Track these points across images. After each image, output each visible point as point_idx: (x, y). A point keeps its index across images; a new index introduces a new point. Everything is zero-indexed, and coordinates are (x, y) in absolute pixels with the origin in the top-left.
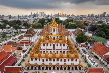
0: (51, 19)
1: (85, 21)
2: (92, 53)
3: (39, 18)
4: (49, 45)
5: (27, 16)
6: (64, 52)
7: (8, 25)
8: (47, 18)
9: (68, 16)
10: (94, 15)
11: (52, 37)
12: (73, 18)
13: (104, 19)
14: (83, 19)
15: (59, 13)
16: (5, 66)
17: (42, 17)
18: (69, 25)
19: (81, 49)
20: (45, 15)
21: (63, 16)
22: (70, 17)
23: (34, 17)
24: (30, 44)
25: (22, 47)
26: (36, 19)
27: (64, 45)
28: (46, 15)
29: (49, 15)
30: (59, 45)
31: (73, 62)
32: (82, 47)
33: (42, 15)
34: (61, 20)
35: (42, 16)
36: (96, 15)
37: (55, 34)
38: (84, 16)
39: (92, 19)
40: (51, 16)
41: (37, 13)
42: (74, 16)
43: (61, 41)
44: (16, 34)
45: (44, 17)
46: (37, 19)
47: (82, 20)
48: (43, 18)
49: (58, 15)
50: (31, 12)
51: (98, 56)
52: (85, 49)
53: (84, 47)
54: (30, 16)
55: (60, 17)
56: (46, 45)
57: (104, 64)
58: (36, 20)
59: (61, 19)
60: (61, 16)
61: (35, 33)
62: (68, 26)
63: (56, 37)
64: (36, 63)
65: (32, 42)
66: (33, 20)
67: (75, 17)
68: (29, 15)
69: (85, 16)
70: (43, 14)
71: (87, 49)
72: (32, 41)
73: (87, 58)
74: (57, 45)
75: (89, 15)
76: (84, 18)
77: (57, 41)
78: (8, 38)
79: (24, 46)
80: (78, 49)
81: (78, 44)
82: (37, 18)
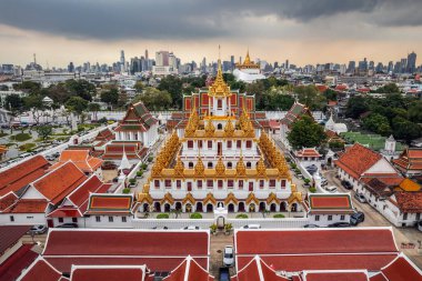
0: (205, 77)
1: (334, 87)
2: (337, 177)
3: (154, 73)
4: (205, 144)
5: (105, 66)
6: (249, 165)
7: (47, 99)
8: (186, 76)
9: (268, 68)
10: (372, 63)
11: (215, 124)
12: (289, 75)
13: (405, 79)
14: (328, 77)
15: (232, 57)
16: (91, 194)
17: (167, 72)
18: (269, 97)
19: (303, 165)
20: (178, 62)
21: (250, 65)
22: (277, 70)
23: (133, 72)
24: (140, 154)
25: (116, 162)
26: (143, 79)
27: (249, 145)
28: (182, 63)
29: (193, 65)
30: (234, 144)
31: (273, 191)
32: (306, 159)
33: (166, 63)
34: (241, 82)
35: (167, 68)
36: (380, 64)
37: (222, 113)
38: (331, 68)
39: (359, 79)
40: (204, 67)
41: (144, 55)
42: (293, 67)
43: (238, 133)
44: (83, 129)
45: (176, 71)
46: (148, 79)
47: (324, 82)
48: (170, 77)
49: (232, 65)
50: (123, 52)
51: (351, 180)
52: (318, 164)
53: (313, 159)
54: (117, 67)
55: (236, 72)
56: (195, 144)
57: (362, 197)
58: (144, 83)
59: (243, 76)
60: (240, 67)
61: (154, 121)
62: (267, 103)
63: (224, 124)
64: (170, 195)
65: (145, 149)
66: (134, 83)
67: (298, 70)
68: (114, 65)
69: (338, 66)
70: (171, 61)
71: (322, 166)
72: (146, 145)
73: (318, 184)
74: (229, 145)
75: (352, 64)
76: (332, 73)
77: (229, 134)
78: (59, 140)
79: (120, 157)
80: (294, 167)
81: (296, 153)
82: (146, 74)
